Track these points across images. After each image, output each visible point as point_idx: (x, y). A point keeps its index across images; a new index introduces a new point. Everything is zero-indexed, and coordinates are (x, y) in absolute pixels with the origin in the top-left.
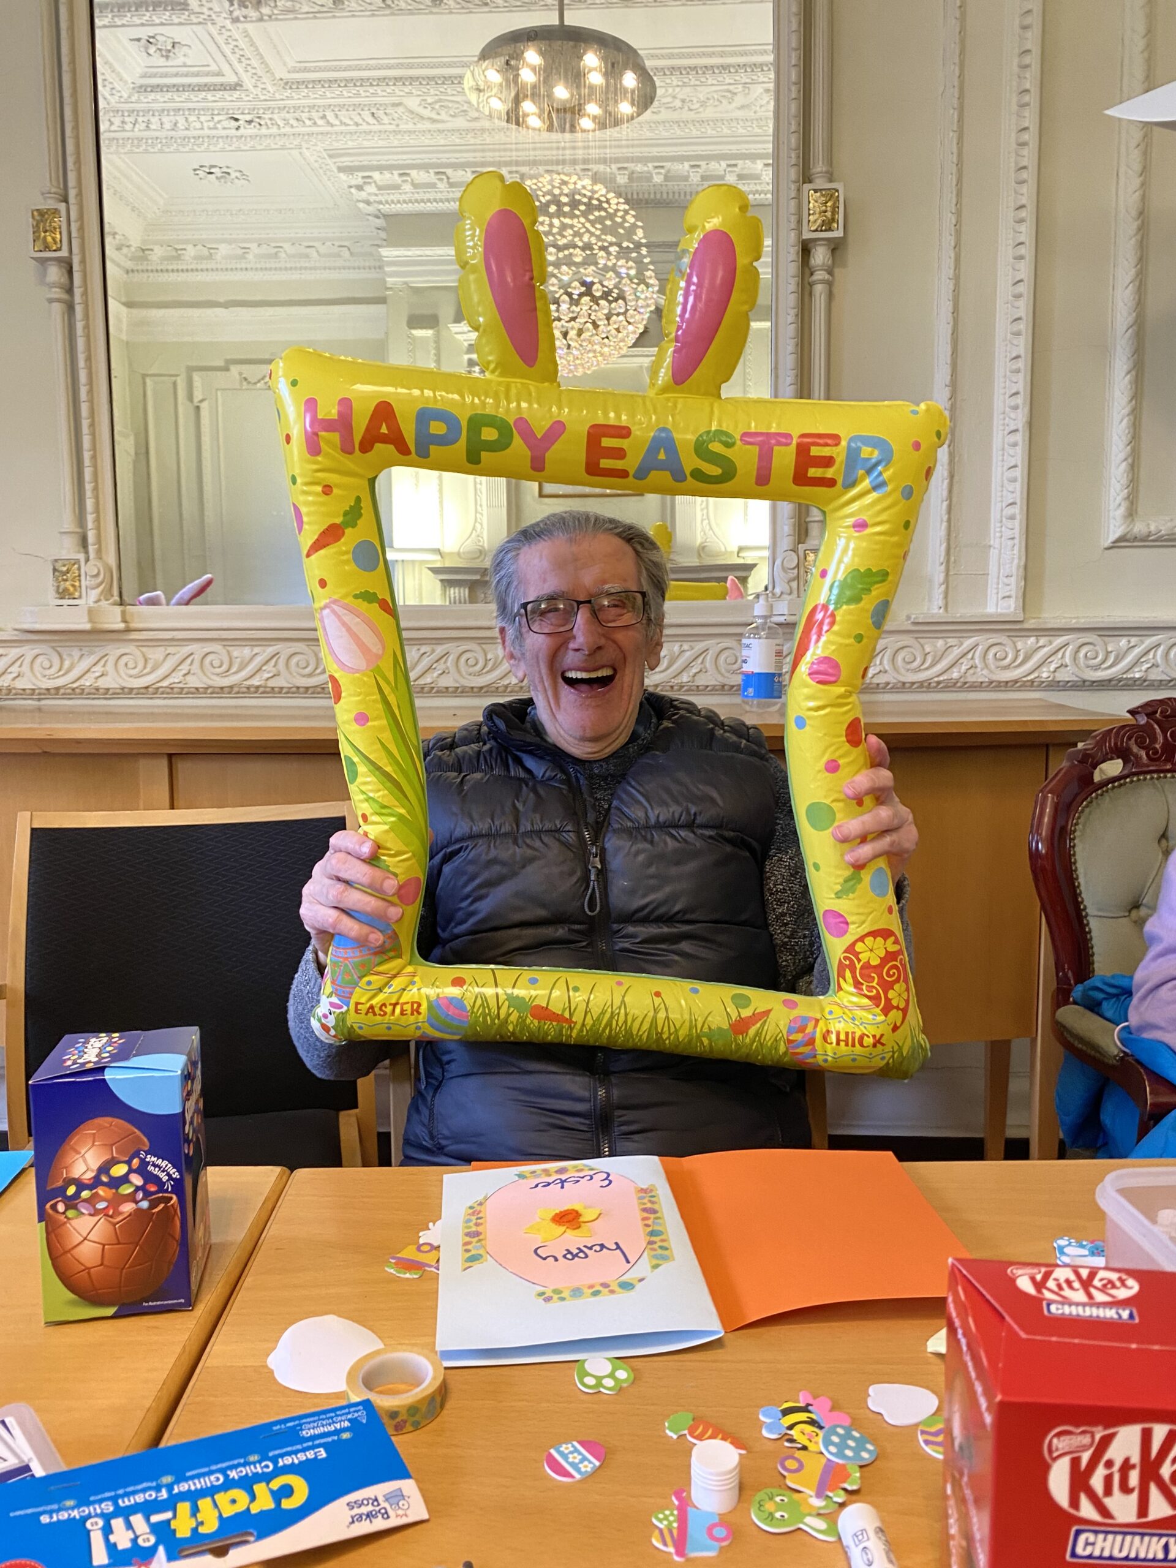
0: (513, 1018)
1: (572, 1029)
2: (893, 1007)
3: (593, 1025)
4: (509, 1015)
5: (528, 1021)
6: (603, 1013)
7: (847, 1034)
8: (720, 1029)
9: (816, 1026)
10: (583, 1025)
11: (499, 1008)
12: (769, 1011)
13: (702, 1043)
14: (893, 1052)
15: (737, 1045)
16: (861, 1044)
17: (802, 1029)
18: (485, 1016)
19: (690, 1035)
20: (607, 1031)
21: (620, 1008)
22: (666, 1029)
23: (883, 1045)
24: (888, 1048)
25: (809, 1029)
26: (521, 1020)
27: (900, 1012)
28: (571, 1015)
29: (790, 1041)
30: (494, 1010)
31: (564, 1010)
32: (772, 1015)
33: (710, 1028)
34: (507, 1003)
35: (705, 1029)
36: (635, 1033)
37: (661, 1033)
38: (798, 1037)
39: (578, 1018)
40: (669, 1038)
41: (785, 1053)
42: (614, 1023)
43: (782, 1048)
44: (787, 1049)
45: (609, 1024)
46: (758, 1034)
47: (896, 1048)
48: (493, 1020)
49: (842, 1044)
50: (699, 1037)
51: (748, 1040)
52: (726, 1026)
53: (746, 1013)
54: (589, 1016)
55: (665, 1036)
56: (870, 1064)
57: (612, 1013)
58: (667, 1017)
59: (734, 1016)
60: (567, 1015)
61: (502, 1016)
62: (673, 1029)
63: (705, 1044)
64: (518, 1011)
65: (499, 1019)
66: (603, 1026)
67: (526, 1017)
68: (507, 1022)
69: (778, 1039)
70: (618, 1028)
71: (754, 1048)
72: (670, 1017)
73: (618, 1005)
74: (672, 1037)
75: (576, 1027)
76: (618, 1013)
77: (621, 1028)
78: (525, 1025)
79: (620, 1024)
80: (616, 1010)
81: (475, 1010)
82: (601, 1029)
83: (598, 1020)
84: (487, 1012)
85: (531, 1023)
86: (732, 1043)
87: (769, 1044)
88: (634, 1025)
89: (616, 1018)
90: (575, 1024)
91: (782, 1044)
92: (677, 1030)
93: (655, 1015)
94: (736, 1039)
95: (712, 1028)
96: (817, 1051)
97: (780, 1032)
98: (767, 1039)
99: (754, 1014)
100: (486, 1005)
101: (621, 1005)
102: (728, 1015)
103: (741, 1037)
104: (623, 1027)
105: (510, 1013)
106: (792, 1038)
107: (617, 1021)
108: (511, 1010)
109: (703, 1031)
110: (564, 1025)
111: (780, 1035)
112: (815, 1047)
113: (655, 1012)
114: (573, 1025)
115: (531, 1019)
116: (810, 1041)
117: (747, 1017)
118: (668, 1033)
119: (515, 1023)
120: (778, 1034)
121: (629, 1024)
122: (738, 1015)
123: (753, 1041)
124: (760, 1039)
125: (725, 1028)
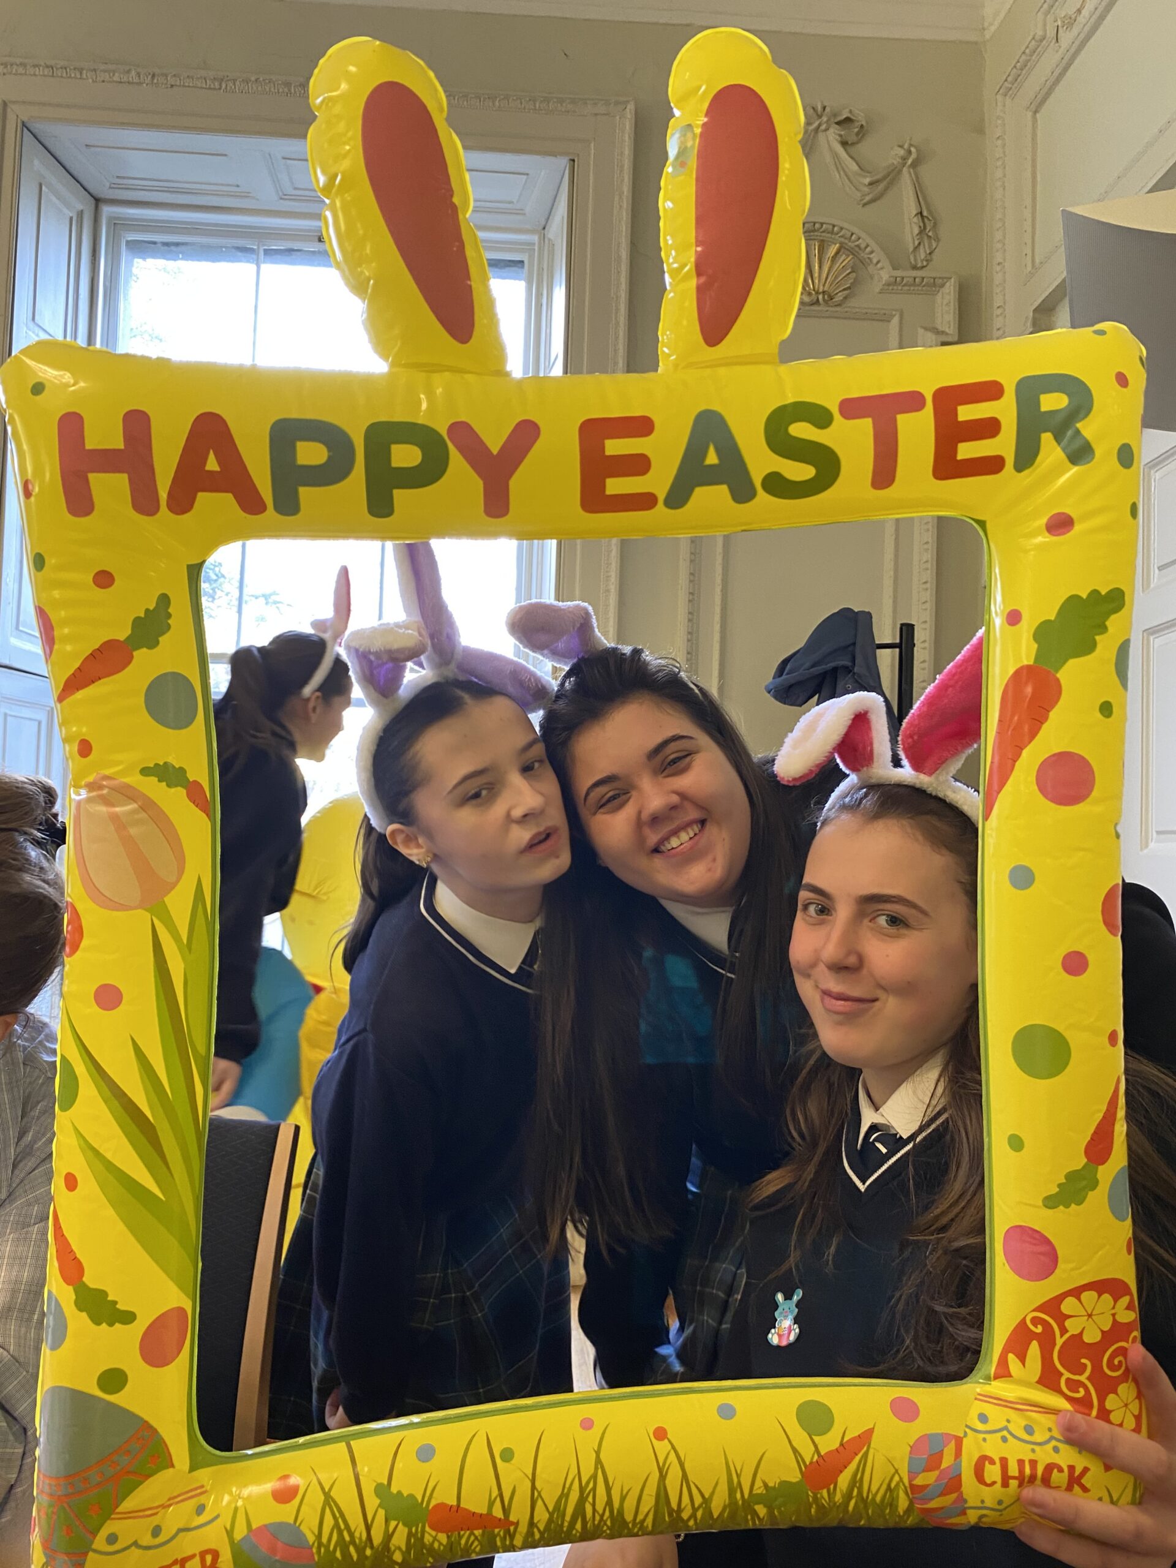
0: (400, 1539)
1: (512, 1537)
3: (550, 1521)
4: (388, 1537)
5: (428, 1539)
6: (565, 1495)
7: (1021, 1463)
8: (784, 1484)
9: (958, 1454)
10: (532, 1524)
12: (869, 1433)
13: (755, 1513)
15: (821, 1508)
17: (935, 1461)
19: (732, 1504)
20: (579, 1526)
21: (594, 1477)
22: (686, 1499)
25: (947, 1461)
26: (415, 1542)
28: (506, 1511)
29: (914, 1489)
30: (360, 1532)
31: (491, 1504)
32: (874, 1443)
33: (766, 1485)
34: (382, 1513)
35: (759, 1489)
36: (629, 1517)
37: (680, 1510)
38: (927, 1479)
39: (519, 1514)
40: (693, 1515)
41: (909, 1511)
42: (589, 1509)
43: (903, 1503)
44: (912, 1504)
45: (580, 1510)
46: (856, 1482)
48: (360, 1551)
49: (1013, 1484)
50: (748, 1505)
51: (838, 1498)
52: (795, 1476)
53: (829, 1443)
54: (539, 1503)
55: (685, 1515)
57: (582, 1490)
58: (685, 1476)
59: (808, 1454)
60: (498, 1512)
61: (377, 1538)
62: (698, 1500)
63: (761, 1516)
64: (405, 1525)
65: (372, 1547)
66: (568, 1518)
67: (423, 1532)
68: (388, 1549)
69: (893, 1485)
70: (597, 1518)
71: (851, 1508)
72: (691, 1477)
73: (592, 1471)
74: (699, 1514)
75: (519, 1529)
76: (594, 1489)
77: (602, 1516)
78: (423, 1545)
79: (600, 1508)
80: (588, 1483)
81: (324, 1540)
82: (566, 1524)
83: (559, 1508)
84: (347, 1538)
85: (435, 1539)
86: (811, 1507)
87: (878, 1499)
88: (626, 1504)
89: (590, 1499)
90: (517, 1524)
91: (902, 1495)
92: (707, 1501)
93: (663, 1477)
94: (815, 1498)
95: (771, 1484)
96: (965, 1501)
97: (897, 1471)
98: (874, 1489)
99: (842, 1444)
100: (342, 1526)
101: (596, 1469)
102: (795, 1451)
103: (825, 1493)
104: (607, 1514)
105: (391, 1530)
106: (919, 1481)
107: (594, 1505)
108: (393, 1524)
109: (754, 1492)
110: (496, 1531)
111: (897, 1478)
112: (961, 1493)
113: (660, 1470)
114: (512, 1528)
115: (434, 1533)
116: (954, 1484)
117: (830, 1453)
118: (689, 1507)
119: (404, 1548)
120: (893, 1476)
121: (616, 1505)
122: (813, 1449)
123: (848, 1496)
124: (860, 1492)
125: (794, 1480)
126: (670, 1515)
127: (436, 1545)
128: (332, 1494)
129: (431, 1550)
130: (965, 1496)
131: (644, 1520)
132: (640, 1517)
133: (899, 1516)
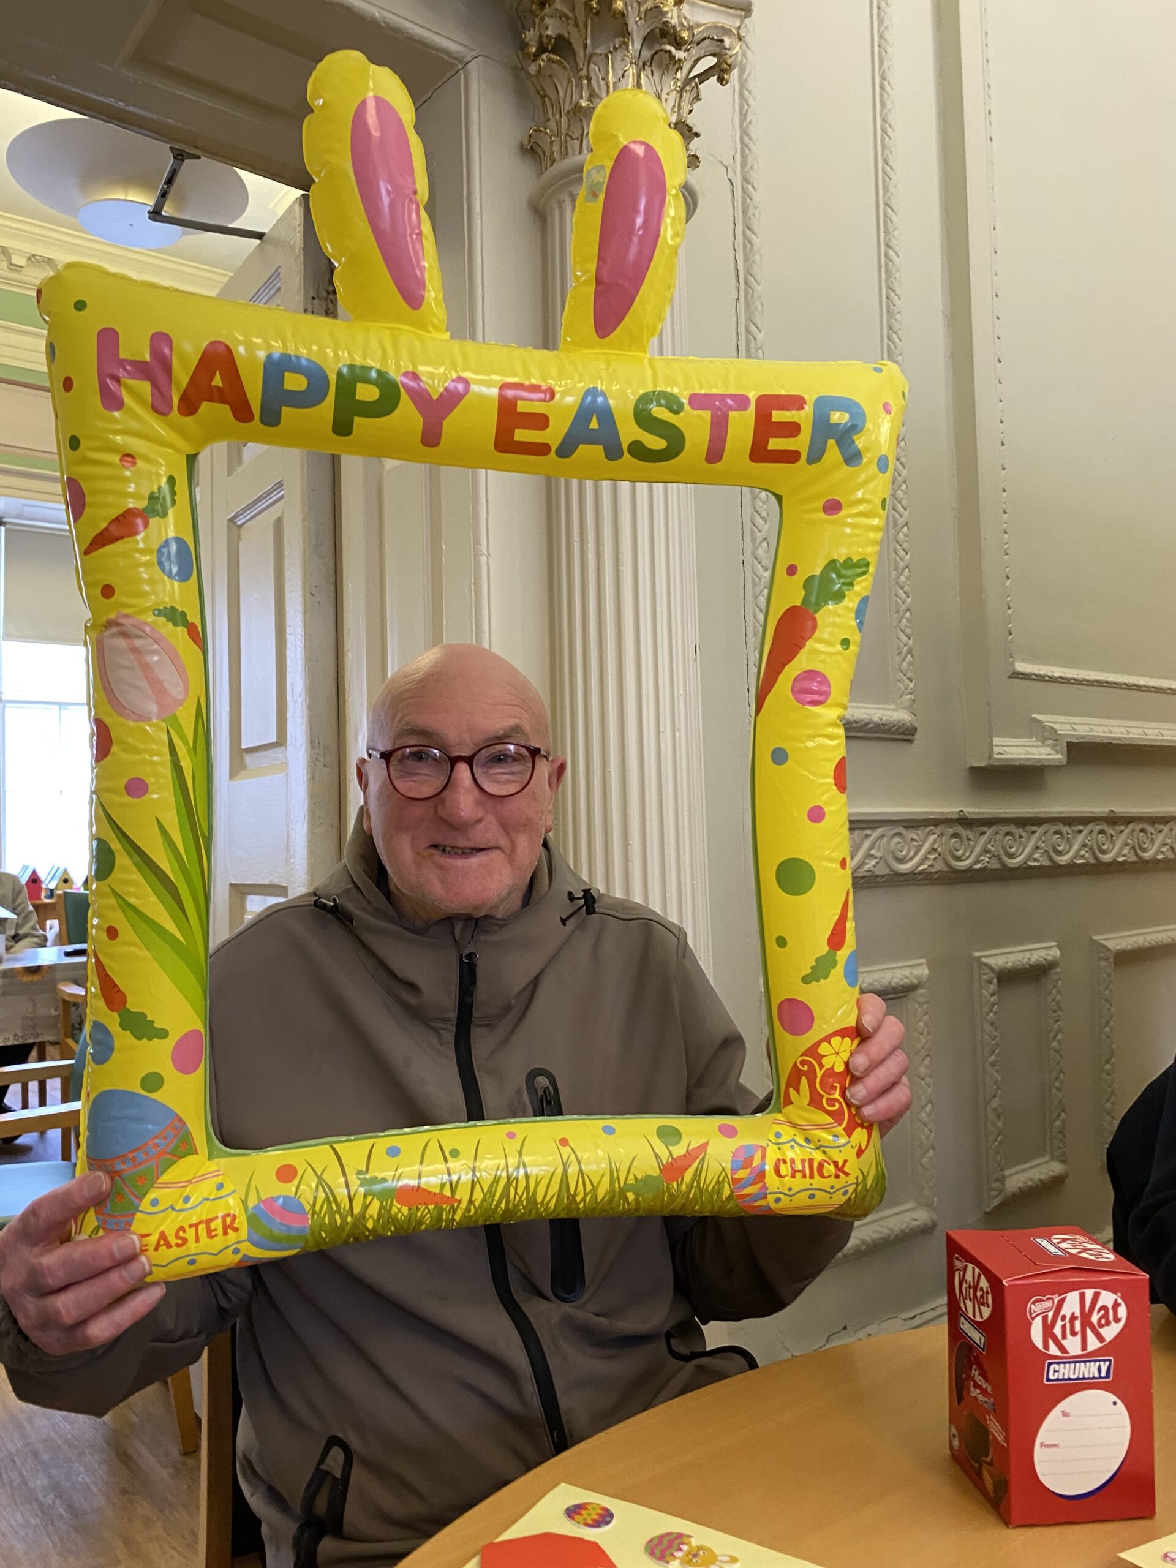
0: (374, 1209)
1: (455, 1210)
3: (484, 1200)
4: (366, 1207)
5: (394, 1210)
6: (496, 1180)
7: (803, 1161)
8: (648, 1177)
9: (764, 1157)
10: (471, 1202)
11: (351, 1200)
12: (705, 1145)
13: (626, 1199)
14: (857, 1184)
15: (671, 1195)
17: (747, 1163)
18: (331, 1213)
19: (612, 1191)
20: (503, 1206)
22: (580, 1187)
23: (847, 1174)
24: (852, 1179)
25: (756, 1162)
26: (384, 1212)
27: (865, 1131)
28: (453, 1191)
29: (735, 1181)
30: (345, 1204)
31: (442, 1185)
32: (710, 1150)
33: (635, 1178)
34: (361, 1190)
35: (631, 1181)
36: (539, 1199)
37: (574, 1196)
38: (741, 1174)
39: (463, 1194)
40: (584, 1200)
41: (729, 1198)
42: (512, 1191)
43: (726, 1192)
44: (732, 1192)
45: (506, 1193)
47: (861, 1178)
49: (798, 1175)
50: (623, 1192)
51: (684, 1188)
52: (656, 1172)
53: (679, 1150)
54: (478, 1187)
55: (578, 1199)
56: (832, 1202)
57: (508, 1178)
58: (581, 1171)
59: (665, 1158)
60: (447, 1192)
61: (357, 1210)
62: (589, 1187)
63: (630, 1201)
64: (378, 1199)
65: (352, 1216)
66: (496, 1198)
67: (391, 1204)
68: (364, 1218)
69: (720, 1180)
70: (517, 1198)
71: (691, 1196)
72: (585, 1172)
73: (516, 1166)
74: (588, 1198)
75: (461, 1206)
76: (517, 1178)
77: (521, 1197)
78: (390, 1216)
79: (520, 1192)
80: (512, 1173)
82: (495, 1203)
83: (491, 1191)
84: (335, 1208)
85: (399, 1210)
86: (664, 1195)
87: (710, 1189)
88: (539, 1189)
89: (514, 1184)
90: (460, 1202)
91: (726, 1185)
92: (595, 1188)
93: (565, 1172)
94: (668, 1188)
95: (639, 1177)
96: (767, 1189)
97: (724, 1169)
98: (708, 1182)
99: (687, 1151)
100: (331, 1199)
101: (519, 1164)
102: (656, 1155)
103: (675, 1184)
104: (525, 1196)
105: (368, 1203)
106: (736, 1176)
107: (516, 1189)
108: (370, 1198)
109: (628, 1182)
110: (444, 1206)
111: (723, 1174)
112: (765, 1184)
113: (564, 1165)
114: (456, 1205)
115: (399, 1206)
116: (761, 1175)
117: (680, 1157)
118: (582, 1193)
119: (375, 1218)
120: (721, 1173)
121: (532, 1190)
123: (690, 1187)
124: (699, 1184)
125: (655, 1175)
126: (568, 1198)
127: (400, 1215)
128: (324, 1177)
129: (394, 1219)
130: (767, 1185)
131: (548, 1203)
132: (548, 1199)
133: (722, 1202)
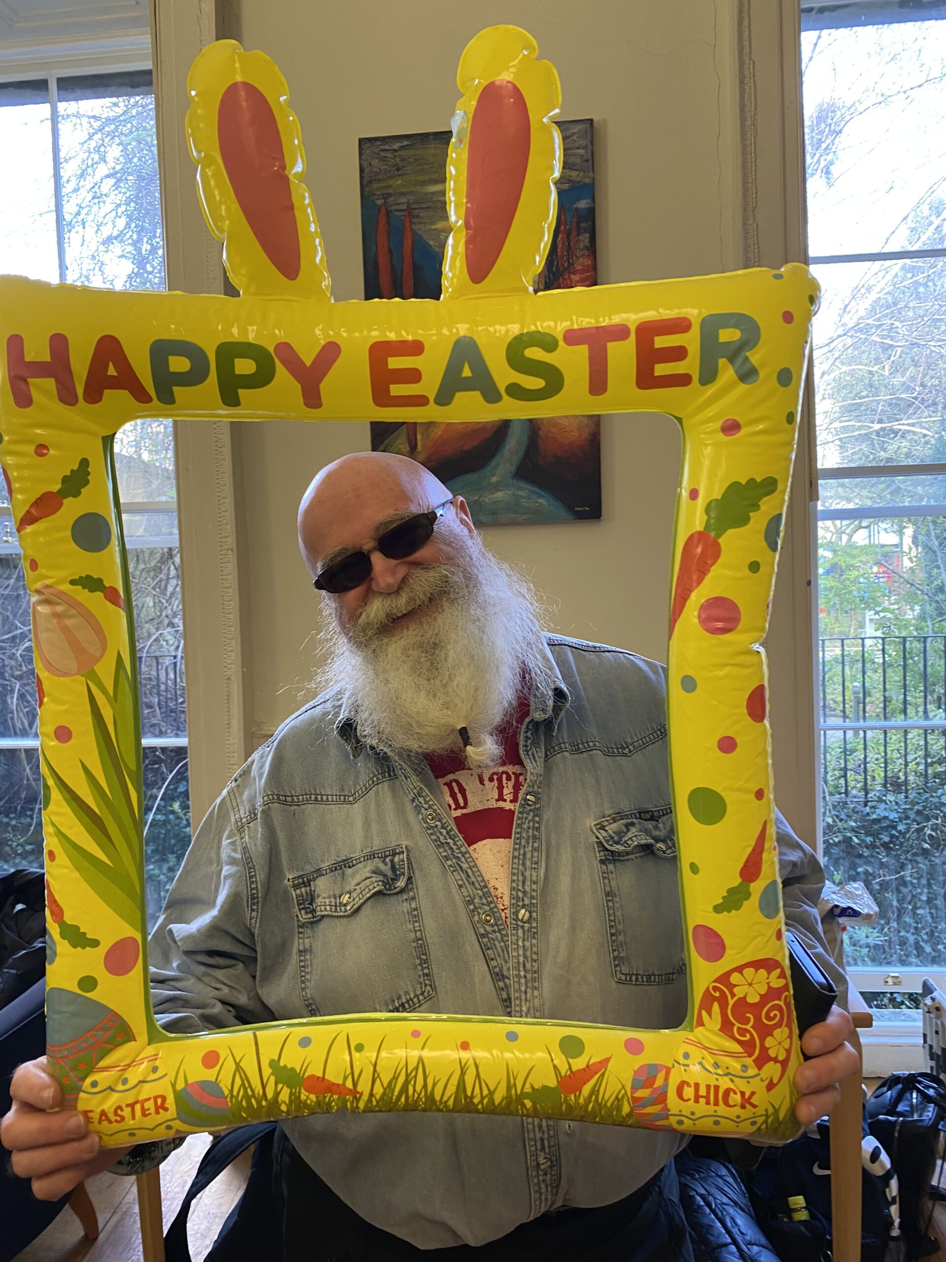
0: (285, 1096)
1: (358, 1100)
2: (770, 1059)
3: (384, 1094)
4: (277, 1094)
5: (303, 1097)
6: (395, 1078)
7: (708, 1087)
8: (545, 1087)
9: (666, 1079)
10: (371, 1095)
11: (264, 1087)
12: (607, 1060)
13: (524, 1105)
14: (767, 1116)
15: (569, 1106)
16: (726, 1103)
17: (649, 1082)
18: (248, 1098)
19: (508, 1097)
20: (403, 1099)
21: (417, 1068)
22: (477, 1091)
23: (754, 1106)
24: (760, 1111)
25: (659, 1082)
26: (295, 1098)
27: (778, 1065)
28: (355, 1084)
29: (635, 1100)
30: (259, 1089)
31: (345, 1078)
32: (610, 1067)
33: (532, 1087)
34: (273, 1078)
35: (528, 1089)
36: (437, 1097)
37: (472, 1097)
38: (642, 1093)
39: (364, 1087)
41: (629, 1115)
42: (411, 1088)
43: (626, 1109)
44: (632, 1110)
45: (405, 1089)
46: (594, 1091)
47: (771, 1111)
48: (259, 1102)
49: (702, 1101)
50: (520, 1099)
51: (581, 1100)
52: (552, 1083)
53: (579, 1064)
54: (378, 1082)
55: (476, 1101)
56: (737, 1130)
57: (407, 1075)
58: (478, 1075)
59: (564, 1070)
60: (349, 1084)
61: (270, 1094)
62: (485, 1092)
63: (528, 1107)
64: (288, 1087)
65: (266, 1100)
66: (396, 1093)
67: (300, 1092)
68: (277, 1102)
69: (620, 1097)
70: (416, 1095)
71: (590, 1109)
72: (482, 1076)
73: (415, 1065)
74: (485, 1101)
75: (363, 1097)
76: (415, 1077)
77: (419, 1094)
78: (300, 1101)
79: (418, 1089)
80: (412, 1072)
81: (235, 1093)
82: (394, 1097)
83: (390, 1086)
84: (250, 1093)
85: (308, 1098)
86: (562, 1104)
87: (609, 1104)
88: (436, 1090)
89: (412, 1083)
90: (361, 1094)
91: (625, 1103)
92: (491, 1093)
93: (463, 1074)
94: (565, 1099)
95: (536, 1087)
96: (669, 1110)
97: (623, 1087)
98: (606, 1097)
99: (588, 1066)
100: (247, 1085)
101: (418, 1063)
102: (555, 1067)
103: (572, 1096)
104: (423, 1094)
105: (279, 1089)
106: (636, 1095)
107: (414, 1086)
108: (280, 1086)
109: (524, 1091)
110: (348, 1097)
111: (623, 1092)
112: (666, 1105)
113: (462, 1069)
114: (358, 1096)
115: (307, 1094)
116: (661, 1097)
117: (579, 1071)
118: (479, 1096)
119: (287, 1102)
120: (621, 1090)
121: (429, 1089)
122: (567, 1067)
123: (588, 1100)
124: (596, 1099)
125: (552, 1086)
126: (466, 1099)
127: (309, 1102)
128: (242, 1064)
129: (306, 1105)
130: (669, 1107)
131: (446, 1102)
132: (445, 1099)
133: (623, 1117)
